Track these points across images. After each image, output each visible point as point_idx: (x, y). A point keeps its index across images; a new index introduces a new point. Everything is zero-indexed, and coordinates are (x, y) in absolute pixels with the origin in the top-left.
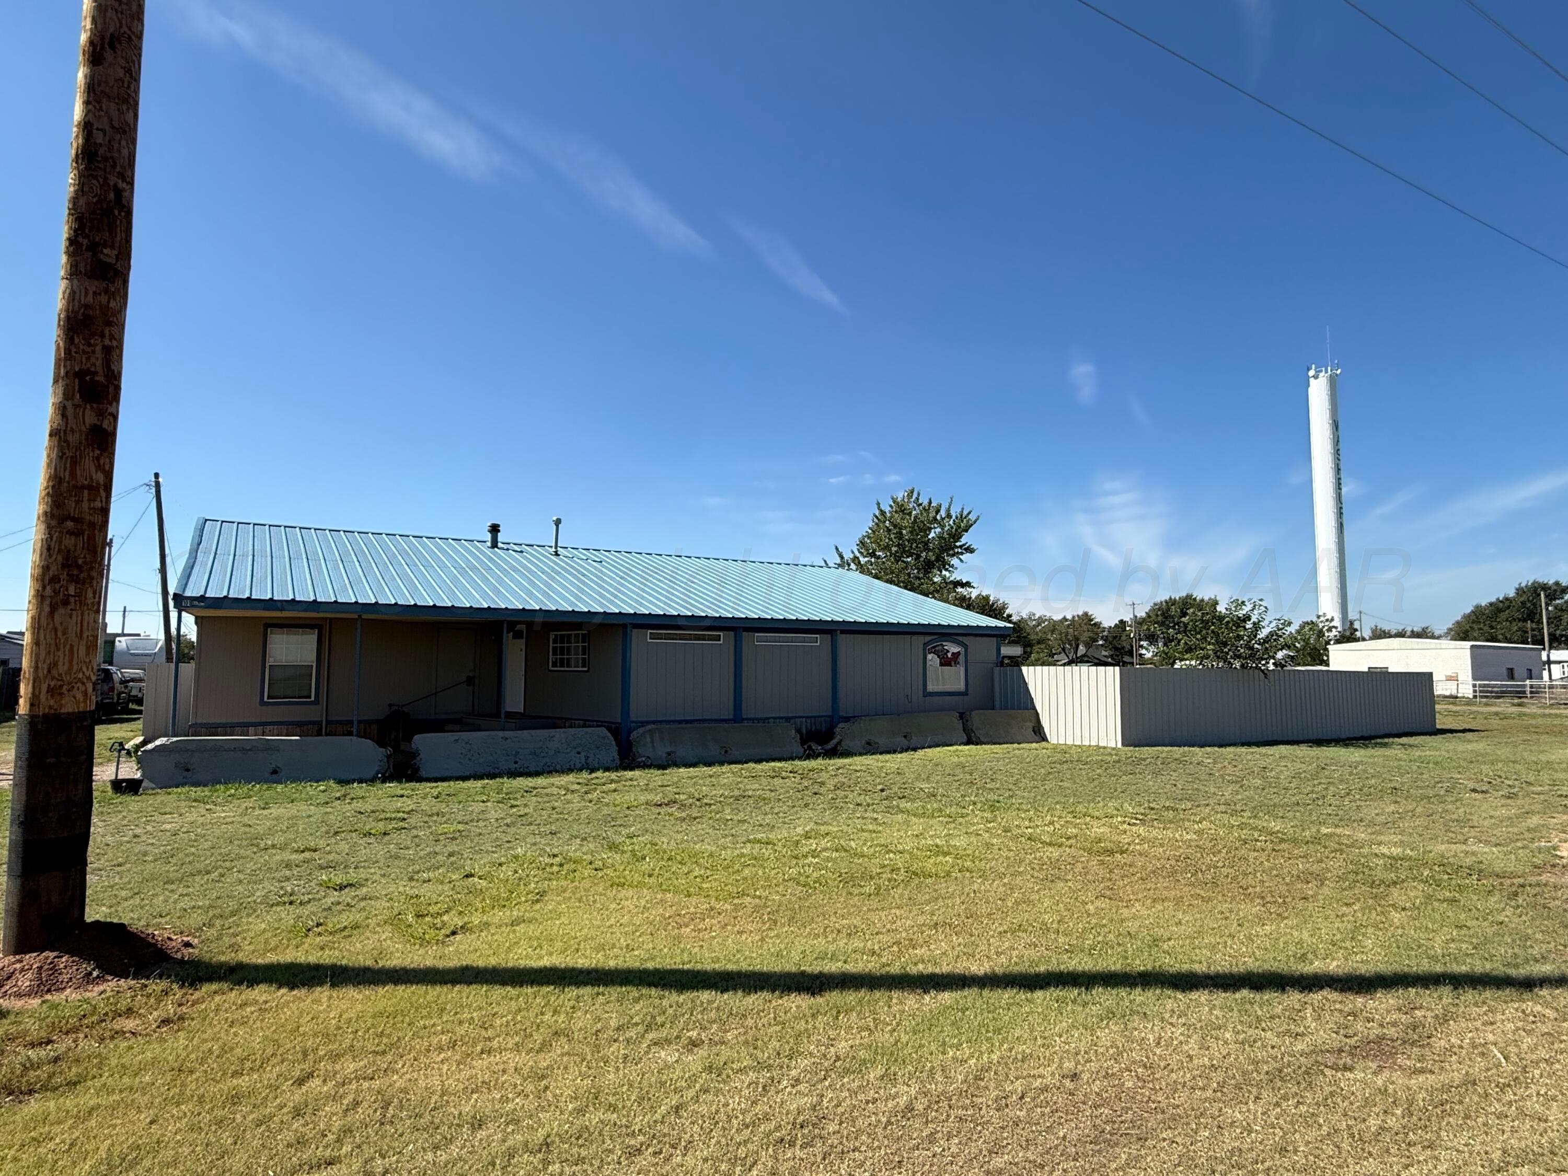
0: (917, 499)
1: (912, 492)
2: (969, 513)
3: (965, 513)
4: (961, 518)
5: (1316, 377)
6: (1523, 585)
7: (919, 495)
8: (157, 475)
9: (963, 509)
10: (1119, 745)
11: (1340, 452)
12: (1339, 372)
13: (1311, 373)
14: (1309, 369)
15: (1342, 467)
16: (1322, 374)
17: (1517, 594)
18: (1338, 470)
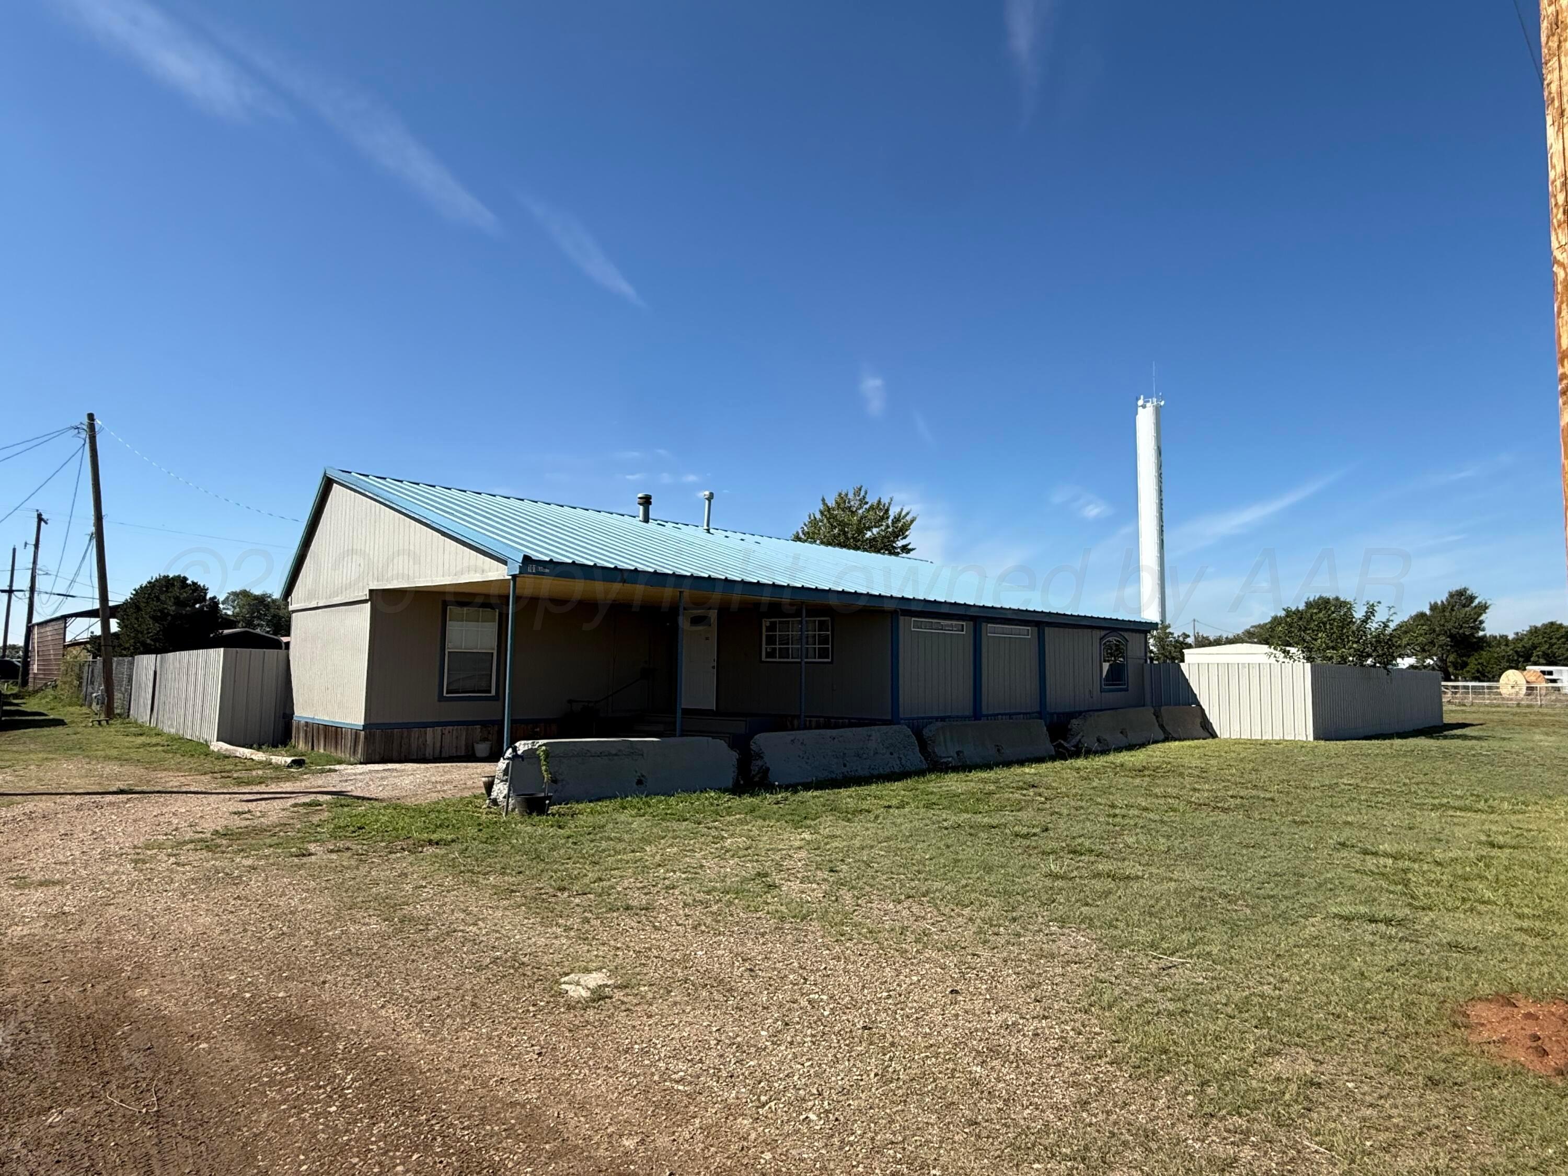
0: (864, 497)
1: (860, 490)
2: (908, 514)
3: (903, 513)
4: (897, 519)
5: (1144, 407)
6: (1311, 599)
7: (866, 493)
8: (91, 417)
9: (902, 510)
10: (1311, 738)
11: (1163, 476)
12: (1162, 403)
13: (1140, 402)
14: (1138, 399)
15: (1163, 489)
16: (1148, 405)
17: (1306, 606)
18: (1160, 491)
